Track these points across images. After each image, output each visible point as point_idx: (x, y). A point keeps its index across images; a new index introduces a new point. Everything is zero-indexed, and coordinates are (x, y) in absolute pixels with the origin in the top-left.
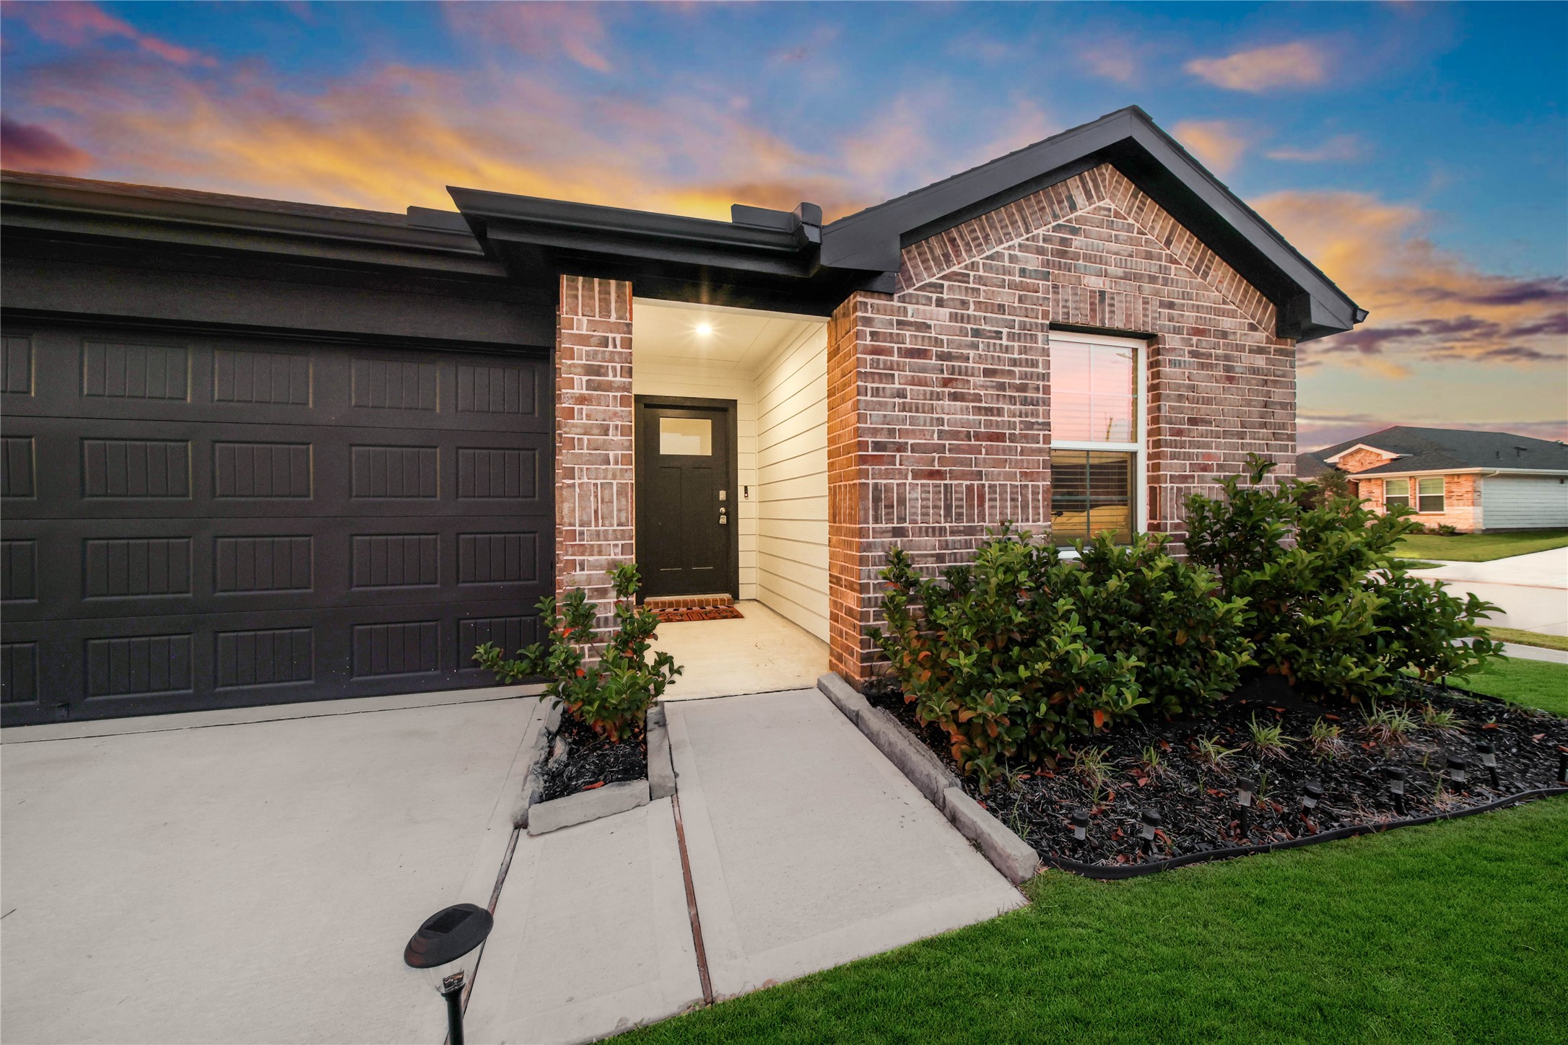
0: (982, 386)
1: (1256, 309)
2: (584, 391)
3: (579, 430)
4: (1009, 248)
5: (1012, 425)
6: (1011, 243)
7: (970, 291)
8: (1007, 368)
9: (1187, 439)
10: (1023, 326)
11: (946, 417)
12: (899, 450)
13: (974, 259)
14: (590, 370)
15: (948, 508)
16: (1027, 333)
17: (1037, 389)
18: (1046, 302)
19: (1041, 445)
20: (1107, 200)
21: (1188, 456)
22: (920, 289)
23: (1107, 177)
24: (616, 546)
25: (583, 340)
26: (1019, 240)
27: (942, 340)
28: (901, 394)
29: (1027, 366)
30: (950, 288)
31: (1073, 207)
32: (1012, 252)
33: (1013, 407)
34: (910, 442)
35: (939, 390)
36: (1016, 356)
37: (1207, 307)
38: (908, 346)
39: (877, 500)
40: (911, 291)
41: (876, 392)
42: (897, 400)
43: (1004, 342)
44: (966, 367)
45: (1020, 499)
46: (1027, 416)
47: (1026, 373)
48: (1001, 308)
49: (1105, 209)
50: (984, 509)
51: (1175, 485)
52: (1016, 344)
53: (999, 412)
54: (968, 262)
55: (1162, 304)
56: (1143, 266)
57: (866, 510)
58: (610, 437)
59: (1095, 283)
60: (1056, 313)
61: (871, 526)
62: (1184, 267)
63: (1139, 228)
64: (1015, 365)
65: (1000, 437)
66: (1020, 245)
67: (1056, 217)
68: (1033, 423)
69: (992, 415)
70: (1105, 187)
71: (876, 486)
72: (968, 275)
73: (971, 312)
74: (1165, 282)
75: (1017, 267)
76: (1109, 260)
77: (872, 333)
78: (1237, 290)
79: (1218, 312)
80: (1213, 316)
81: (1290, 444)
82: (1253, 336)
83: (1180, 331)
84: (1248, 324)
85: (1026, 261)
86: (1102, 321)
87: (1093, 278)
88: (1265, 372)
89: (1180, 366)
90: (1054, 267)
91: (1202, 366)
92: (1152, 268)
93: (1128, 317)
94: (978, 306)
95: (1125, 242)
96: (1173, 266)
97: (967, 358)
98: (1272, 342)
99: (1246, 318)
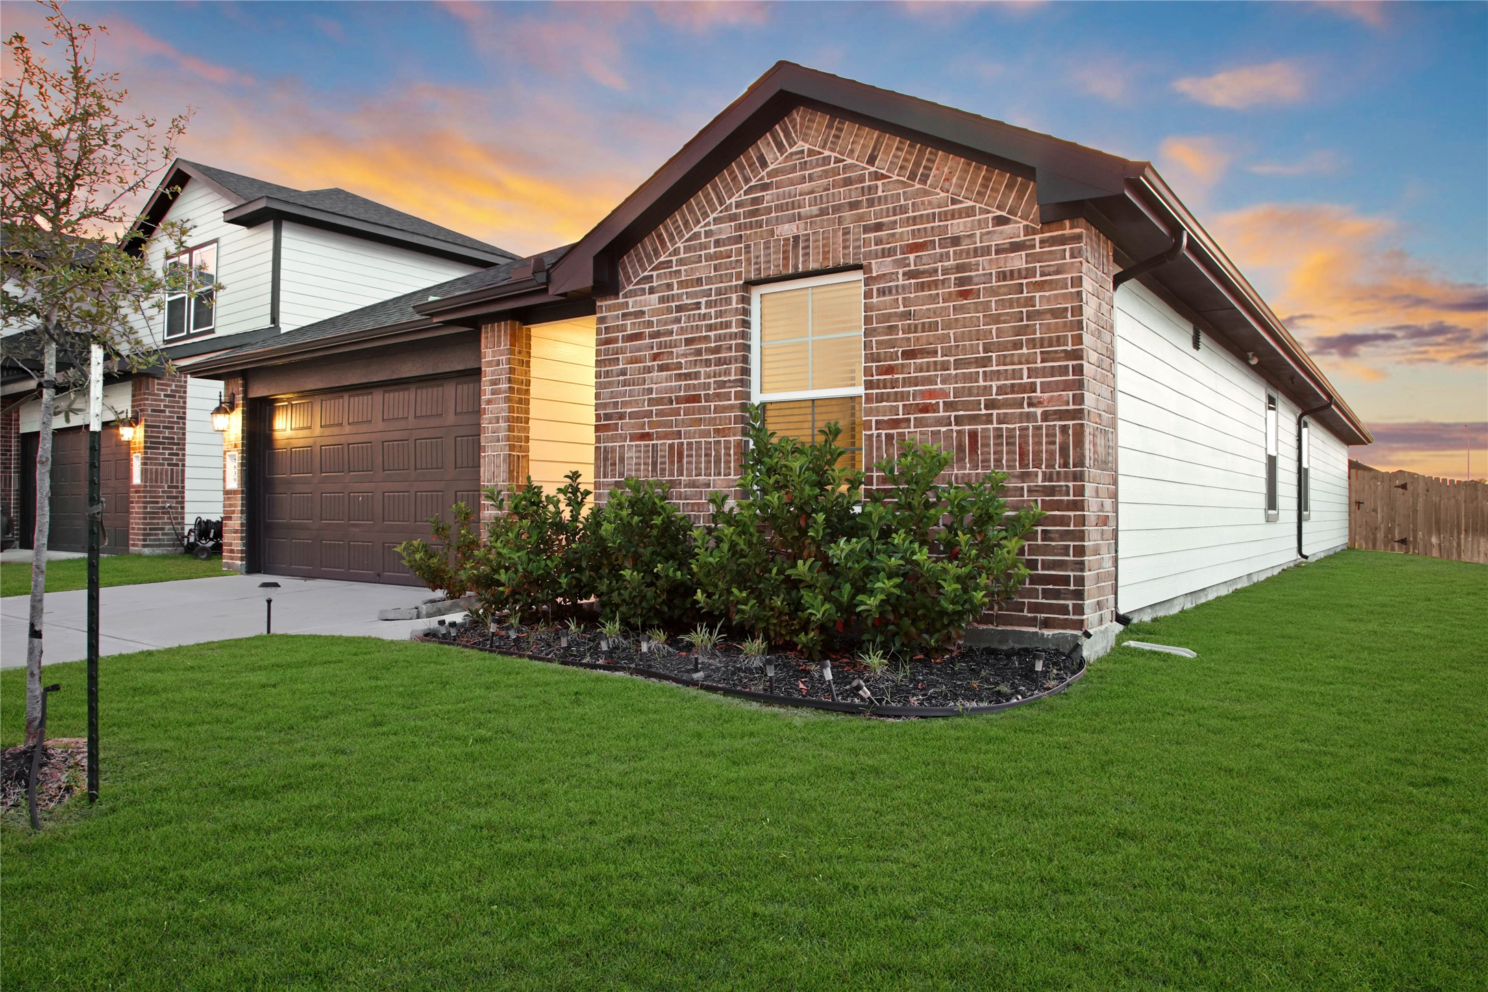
0: (683, 355)
1: (1006, 195)
3: (486, 422)
4: (705, 225)
5: (706, 386)
6: (706, 221)
7: (673, 274)
8: (704, 334)
9: (900, 376)
10: (719, 292)
11: (654, 386)
12: (620, 418)
13: (676, 246)
14: (493, 382)
15: (654, 464)
16: (723, 297)
18: (739, 264)
19: (732, 401)
20: (801, 143)
21: (903, 396)
22: (637, 284)
23: (798, 120)
25: (491, 364)
26: (715, 215)
27: (653, 322)
28: (624, 372)
29: (721, 329)
30: (658, 276)
31: (764, 164)
32: (707, 228)
33: (708, 369)
34: (628, 410)
35: (650, 364)
36: (712, 321)
37: (928, 215)
38: (629, 332)
39: (606, 459)
40: (631, 287)
42: (621, 378)
43: (703, 311)
44: (671, 340)
45: (713, 454)
46: (720, 376)
47: (720, 335)
48: (699, 281)
49: (797, 153)
50: (682, 465)
51: (884, 432)
52: (713, 310)
53: (696, 376)
54: (671, 249)
55: (867, 229)
56: (842, 195)
57: (599, 468)
58: (501, 425)
59: (787, 230)
60: (748, 272)
62: (895, 178)
63: (835, 157)
64: (710, 330)
65: (696, 399)
66: (714, 219)
68: (725, 382)
69: (691, 379)
70: (796, 132)
71: (605, 448)
72: (671, 261)
73: (675, 292)
74: (871, 203)
75: (712, 239)
76: (802, 202)
77: (606, 328)
78: (973, 182)
79: (944, 216)
80: (937, 224)
81: (1070, 363)
82: (1001, 233)
83: (889, 253)
84: (994, 218)
85: (720, 231)
86: (796, 266)
87: (787, 226)
88: (1024, 273)
89: (890, 292)
90: (746, 229)
91: (922, 287)
92: (853, 194)
93: (826, 253)
94: (682, 284)
95: (820, 178)
96: (879, 183)
97: (671, 333)
98: (1034, 232)
99: (989, 212)
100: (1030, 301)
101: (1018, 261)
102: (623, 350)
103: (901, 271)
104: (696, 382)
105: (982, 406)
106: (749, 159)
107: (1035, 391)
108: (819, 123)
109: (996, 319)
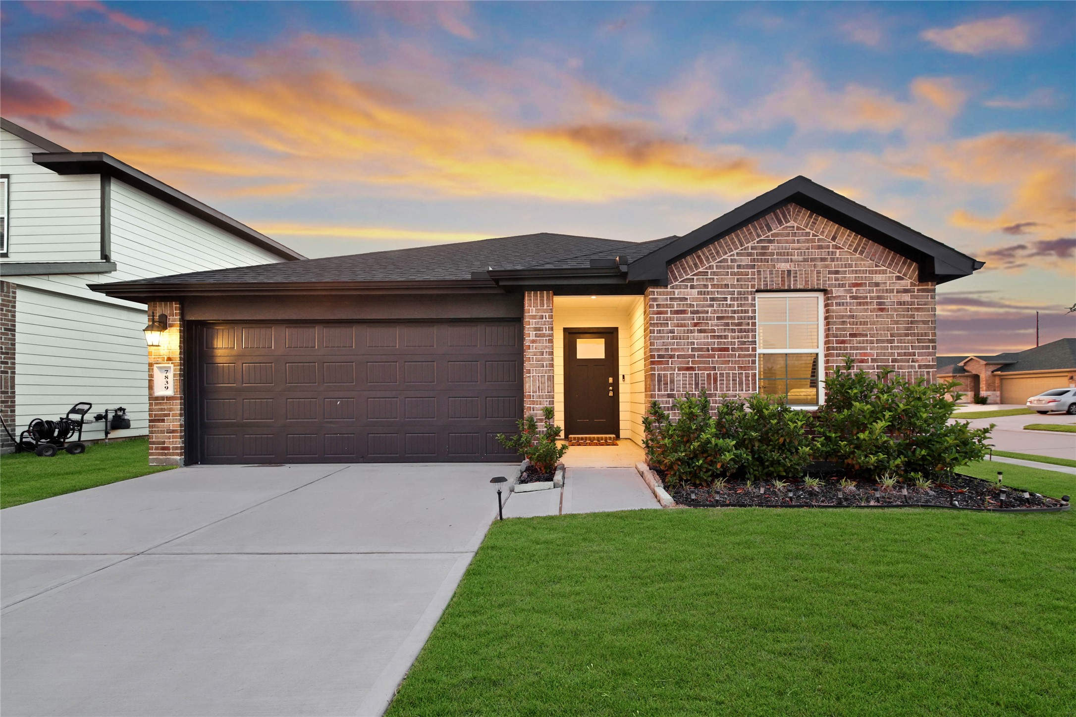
0: (716, 325)
1: (902, 267)
2: (534, 338)
3: (532, 354)
4: (731, 256)
5: (733, 343)
6: (732, 253)
7: (708, 280)
8: (730, 315)
9: (849, 345)
10: (739, 293)
11: (696, 341)
12: (671, 358)
13: (711, 264)
14: (536, 329)
15: (697, 384)
16: (742, 296)
17: (748, 324)
18: (753, 280)
19: (750, 352)
20: (792, 222)
21: (850, 355)
22: (681, 282)
23: (792, 209)
24: (547, 401)
25: (534, 317)
26: (737, 251)
27: (693, 305)
28: (672, 332)
29: (742, 313)
30: (697, 279)
31: (769, 229)
32: (732, 258)
33: (734, 334)
34: (677, 354)
35: (692, 328)
36: (736, 308)
37: (863, 270)
38: (675, 309)
39: (659, 381)
40: (677, 283)
41: (659, 332)
42: (670, 335)
43: (729, 302)
44: (707, 316)
45: (738, 380)
46: (742, 338)
47: (741, 316)
48: (727, 286)
49: (790, 227)
50: (717, 385)
52: (736, 303)
53: (726, 337)
54: (707, 266)
55: (830, 272)
56: (816, 253)
57: (654, 386)
58: (544, 356)
59: (784, 266)
60: (759, 285)
61: (657, 393)
62: (846, 250)
63: (813, 234)
64: (735, 313)
65: (727, 349)
66: (737, 253)
67: (759, 236)
68: (746, 341)
69: (721, 339)
70: (790, 216)
71: (659, 375)
72: (708, 272)
73: (709, 289)
74: (833, 260)
75: (736, 264)
76: (793, 253)
77: (657, 305)
78: (886, 258)
79: (871, 272)
80: (868, 275)
81: (931, 344)
82: (900, 283)
83: (843, 285)
84: (896, 277)
85: (741, 261)
86: (789, 285)
87: (783, 264)
88: (910, 303)
89: (843, 305)
90: (758, 262)
91: (860, 304)
92: (823, 254)
93: (806, 282)
94: (713, 286)
95: (804, 242)
96: (838, 251)
97: (707, 312)
98: (915, 285)
99: (894, 273)
100: (913, 316)
101: (907, 297)
102: (671, 319)
103: (848, 295)
104: (725, 340)
105: (890, 361)
106: (760, 225)
107: (915, 356)
108: (804, 214)
109: (897, 322)
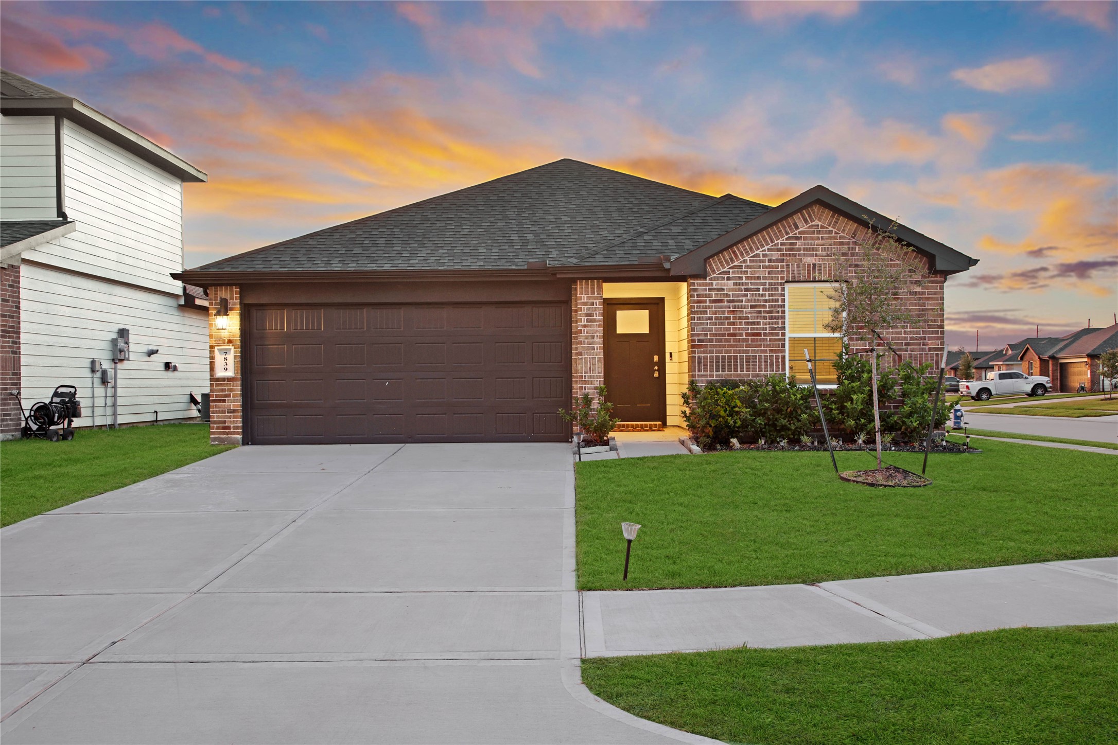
0: (749, 313)
1: (914, 261)
2: (586, 323)
3: (584, 338)
4: (763, 251)
5: (765, 329)
6: (763, 249)
7: (743, 272)
8: (762, 304)
10: (770, 284)
12: (709, 342)
13: (745, 258)
14: (588, 315)
16: (773, 287)
17: (778, 312)
18: (783, 273)
19: (780, 337)
20: (817, 221)
22: (719, 274)
23: (816, 211)
24: (597, 381)
25: (585, 304)
26: (768, 247)
27: (730, 295)
28: (710, 318)
29: (773, 302)
30: (733, 272)
31: (797, 228)
32: (764, 253)
33: (765, 321)
35: (728, 315)
36: (767, 298)
37: (880, 264)
38: (713, 298)
39: (699, 363)
40: (715, 275)
41: (699, 319)
42: (709, 321)
43: (761, 292)
44: (742, 305)
45: (769, 361)
46: (772, 325)
47: (772, 305)
48: (759, 278)
49: (815, 226)
52: (767, 293)
53: (758, 323)
54: (742, 260)
55: (850, 266)
56: (838, 249)
57: (695, 367)
58: (595, 340)
59: (810, 260)
60: (788, 277)
61: (697, 373)
62: (864, 246)
63: (835, 232)
64: (766, 302)
65: (759, 334)
66: (768, 249)
67: (787, 233)
68: (776, 328)
69: (754, 325)
70: (815, 216)
71: (699, 357)
72: (742, 266)
73: (744, 281)
74: (853, 255)
75: (767, 259)
76: (818, 249)
77: (697, 295)
81: (939, 330)
82: (912, 276)
83: (862, 278)
84: (908, 270)
85: (772, 255)
86: (815, 277)
87: (809, 258)
90: (787, 256)
92: (844, 249)
93: (830, 273)
94: (747, 278)
95: (827, 239)
96: (857, 247)
97: (742, 301)
98: (925, 277)
99: (906, 267)
100: (923, 305)
101: (918, 288)
102: (709, 307)
104: (758, 326)
105: (904, 345)
106: (788, 224)
107: (925, 340)
108: (827, 214)
